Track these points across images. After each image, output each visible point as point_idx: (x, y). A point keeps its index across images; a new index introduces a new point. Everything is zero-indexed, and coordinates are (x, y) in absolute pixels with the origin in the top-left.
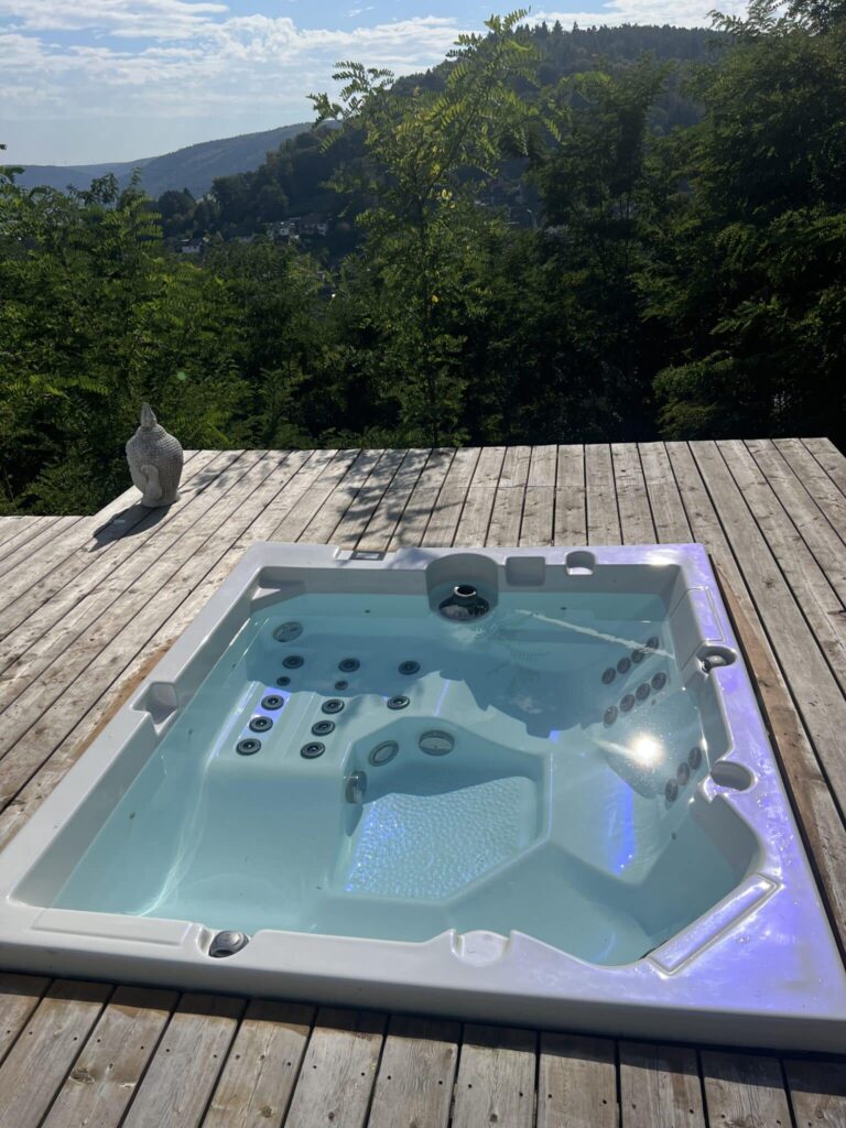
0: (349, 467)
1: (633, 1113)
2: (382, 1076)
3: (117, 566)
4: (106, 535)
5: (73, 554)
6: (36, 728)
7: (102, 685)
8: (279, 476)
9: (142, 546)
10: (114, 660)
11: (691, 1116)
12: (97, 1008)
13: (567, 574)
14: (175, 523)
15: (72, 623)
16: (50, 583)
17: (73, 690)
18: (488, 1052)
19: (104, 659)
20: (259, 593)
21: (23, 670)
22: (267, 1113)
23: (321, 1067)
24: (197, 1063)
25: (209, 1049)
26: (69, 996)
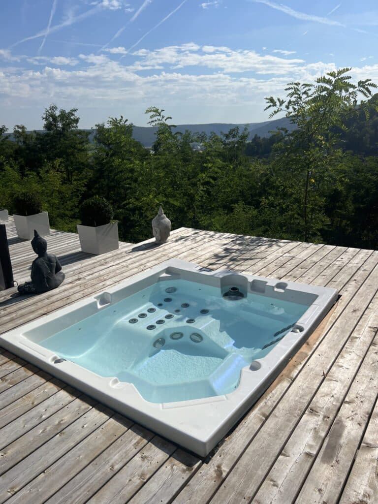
0: (233, 241)
1: (120, 442)
2: (67, 406)
3: (131, 259)
4: (135, 250)
5: (122, 253)
6: (68, 297)
7: (94, 291)
8: (206, 240)
9: (144, 254)
10: (104, 285)
11: (134, 449)
12: (20, 366)
13: (273, 290)
14: (159, 249)
15: (102, 273)
16: (107, 260)
17: (86, 291)
18: (98, 412)
19: (101, 284)
20: (164, 275)
21: (78, 282)
22: (33, 403)
23: (55, 399)
24: (29, 386)
25: (34, 385)
26: (16, 362)
